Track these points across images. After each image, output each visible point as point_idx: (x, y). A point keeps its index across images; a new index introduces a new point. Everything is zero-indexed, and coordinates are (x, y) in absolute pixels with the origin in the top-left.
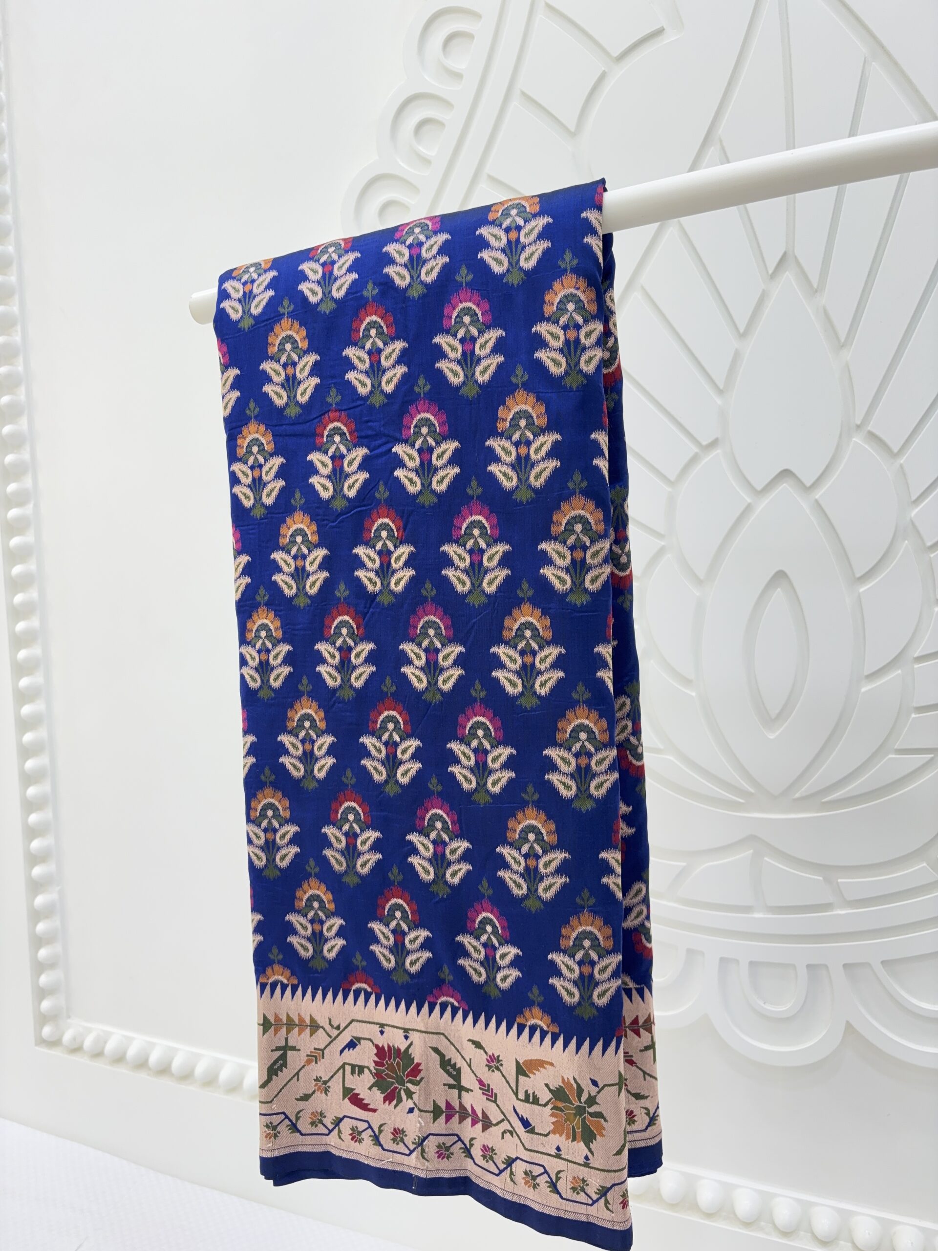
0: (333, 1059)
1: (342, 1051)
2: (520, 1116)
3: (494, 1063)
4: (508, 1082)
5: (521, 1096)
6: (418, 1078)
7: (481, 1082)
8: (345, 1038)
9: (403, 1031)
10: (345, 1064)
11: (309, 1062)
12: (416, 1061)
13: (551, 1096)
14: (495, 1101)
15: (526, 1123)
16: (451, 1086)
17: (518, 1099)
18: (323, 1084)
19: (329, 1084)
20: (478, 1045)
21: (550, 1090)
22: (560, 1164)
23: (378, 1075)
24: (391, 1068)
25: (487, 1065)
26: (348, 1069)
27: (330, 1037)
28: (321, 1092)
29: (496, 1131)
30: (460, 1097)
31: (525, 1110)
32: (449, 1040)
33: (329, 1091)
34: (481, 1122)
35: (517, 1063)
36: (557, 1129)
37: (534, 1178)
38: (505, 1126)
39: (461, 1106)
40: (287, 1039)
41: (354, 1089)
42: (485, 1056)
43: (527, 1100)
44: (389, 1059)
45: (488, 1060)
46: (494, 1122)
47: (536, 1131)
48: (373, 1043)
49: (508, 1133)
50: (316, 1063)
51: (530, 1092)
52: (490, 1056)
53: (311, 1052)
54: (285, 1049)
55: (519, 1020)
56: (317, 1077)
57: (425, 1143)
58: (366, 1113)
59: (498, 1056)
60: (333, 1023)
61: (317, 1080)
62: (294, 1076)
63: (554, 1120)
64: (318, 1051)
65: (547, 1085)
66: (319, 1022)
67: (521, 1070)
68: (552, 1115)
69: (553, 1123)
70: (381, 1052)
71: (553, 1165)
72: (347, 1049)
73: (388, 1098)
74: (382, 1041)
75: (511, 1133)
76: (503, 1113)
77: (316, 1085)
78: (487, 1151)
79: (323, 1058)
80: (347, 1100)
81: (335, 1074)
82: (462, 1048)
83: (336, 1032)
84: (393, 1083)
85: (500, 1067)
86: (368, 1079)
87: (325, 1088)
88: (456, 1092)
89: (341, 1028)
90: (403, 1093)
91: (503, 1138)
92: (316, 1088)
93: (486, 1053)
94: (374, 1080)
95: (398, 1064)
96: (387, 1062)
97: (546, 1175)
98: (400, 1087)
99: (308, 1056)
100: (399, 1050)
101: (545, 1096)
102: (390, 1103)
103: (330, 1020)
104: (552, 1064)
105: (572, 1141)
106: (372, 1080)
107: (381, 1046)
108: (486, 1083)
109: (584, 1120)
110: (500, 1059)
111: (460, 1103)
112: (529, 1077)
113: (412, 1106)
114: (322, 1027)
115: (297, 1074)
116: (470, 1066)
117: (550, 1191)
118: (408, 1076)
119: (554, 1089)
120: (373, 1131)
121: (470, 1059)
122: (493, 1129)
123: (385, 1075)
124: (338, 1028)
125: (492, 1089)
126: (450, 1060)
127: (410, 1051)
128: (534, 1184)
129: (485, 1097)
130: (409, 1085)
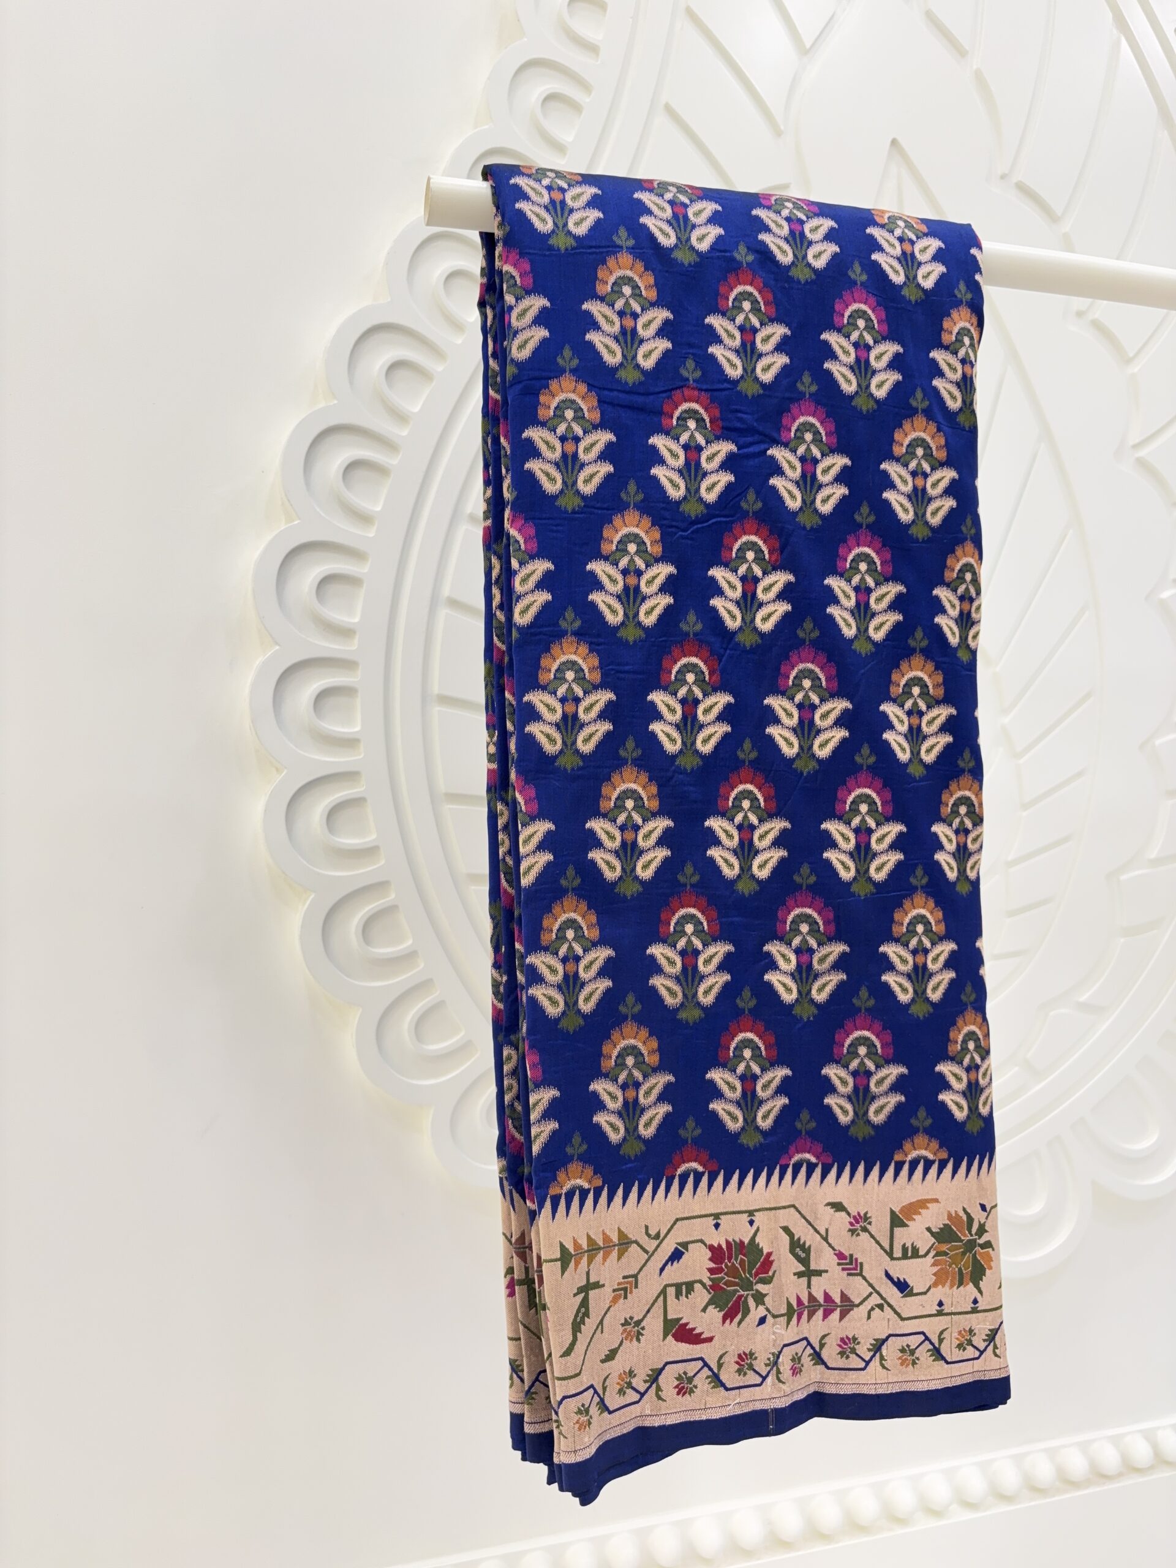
0: (650, 1284)
1: (662, 1270)
2: (896, 1280)
3: (860, 1223)
4: (878, 1242)
5: (898, 1253)
6: (770, 1273)
7: (840, 1256)
8: (668, 1248)
9: (747, 1214)
10: (666, 1286)
11: (615, 1300)
12: (765, 1251)
13: (933, 1240)
14: (861, 1274)
15: (902, 1286)
16: (799, 1275)
17: (892, 1258)
18: (634, 1327)
19: (643, 1324)
20: (838, 1207)
21: (932, 1234)
22: (942, 1322)
23: (715, 1287)
24: (733, 1272)
25: (850, 1230)
26: (671, 1291)
27: (646, 1252)
28: (631, 1340)
29: (860, 1312)
30: (809, 1286)
31: (900, 1270)
32: (800, 1213)
33: (642, 1335)
34: (839, 1309)
35: (892, 1212)
36: (940, 1279)
37: (912, 1352)
38: (875, 1300)
39: (811, 1298)
40: (588, 1274)
41: (681, 1319)
42: (848, 1219)
43: (905, 1256)
44: (730, 1259)
45: (851, 1224)
46: (857, 1302)
47: (915, 1291)
48: (705, 1245)
49: (877, 1309)
50: (626, 1297)
51: (909, 1245)
52: (854, 1217)
53: (619, 1284)
54: (586, 1289)
55: (898, 1157)
56: (626, 1319)
57: (780, 1360)
58: (698, 1347)
59: (866, 1213)
60: (650, 1232)
61: (626, 1323)
62: (597, 1327)
63: (935, 1269)
64: (630, 1279)
65: (929, 1229)
66: (630, 1236)
67: (896, 1221)
68: (934, 1265)
69: (935, 1274)
70: (717, 1254)
71: (933, 1327)
72: (670, 1263)
73: (729, 1316)
74: (717, 1239)
75: (881, 1307)
76: (871, 1285)
77: (625, 1330)
78: (846, 1344)
79: (636, 1287)
80: (670, 1337)
81: (653, 1304)
82: (816, 1218)
83: (656, 1242)
84: (736, 1291)
85: (868, 1227)
86: (701, 1296)
87: (638, 1331)
88: (804, 1280)
89: (662, 1236)
90: (751, 1303)
91: (869, 1317)
92: (624, 1336)
93: (849, 1214)
94: (709, 1296)
95: (742, 1262)
96: (726, 1266)
97: (927, 1342)
98: (746, 1293)
99: (614, 1291)
100: (742, 1242)
101: (925, 1242)
102: (731, 1322)
103: (647, 1227)
104: (936, 1201)
105: (958, 1287)
106: (707, 1297)
107: (716, 1245)
108: (847, 1254)
109: (974, 1256)
110: (868, 1215)
111: (810, 1294)
112: (907, 1226)
113: (765, 1313)
114: (636, 1242)
115: (601, 1322)
116: (826, 1239)
117: (934, 1361)
118: (756, 1274)
119: (938, 1230)
120: (710, 1369)
121: (827, 1230)
122: (855, 1313)
123: (725, 1284)
124: (657, 1236)
125: (856, 1260)
126: (799, 1239)
127: (757, 1240)
128: (913, 1360)
129: (846, 1272)
130: (760, 1287)
